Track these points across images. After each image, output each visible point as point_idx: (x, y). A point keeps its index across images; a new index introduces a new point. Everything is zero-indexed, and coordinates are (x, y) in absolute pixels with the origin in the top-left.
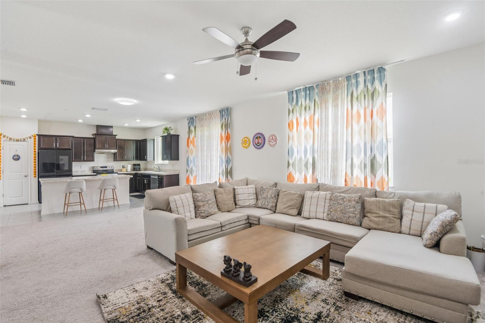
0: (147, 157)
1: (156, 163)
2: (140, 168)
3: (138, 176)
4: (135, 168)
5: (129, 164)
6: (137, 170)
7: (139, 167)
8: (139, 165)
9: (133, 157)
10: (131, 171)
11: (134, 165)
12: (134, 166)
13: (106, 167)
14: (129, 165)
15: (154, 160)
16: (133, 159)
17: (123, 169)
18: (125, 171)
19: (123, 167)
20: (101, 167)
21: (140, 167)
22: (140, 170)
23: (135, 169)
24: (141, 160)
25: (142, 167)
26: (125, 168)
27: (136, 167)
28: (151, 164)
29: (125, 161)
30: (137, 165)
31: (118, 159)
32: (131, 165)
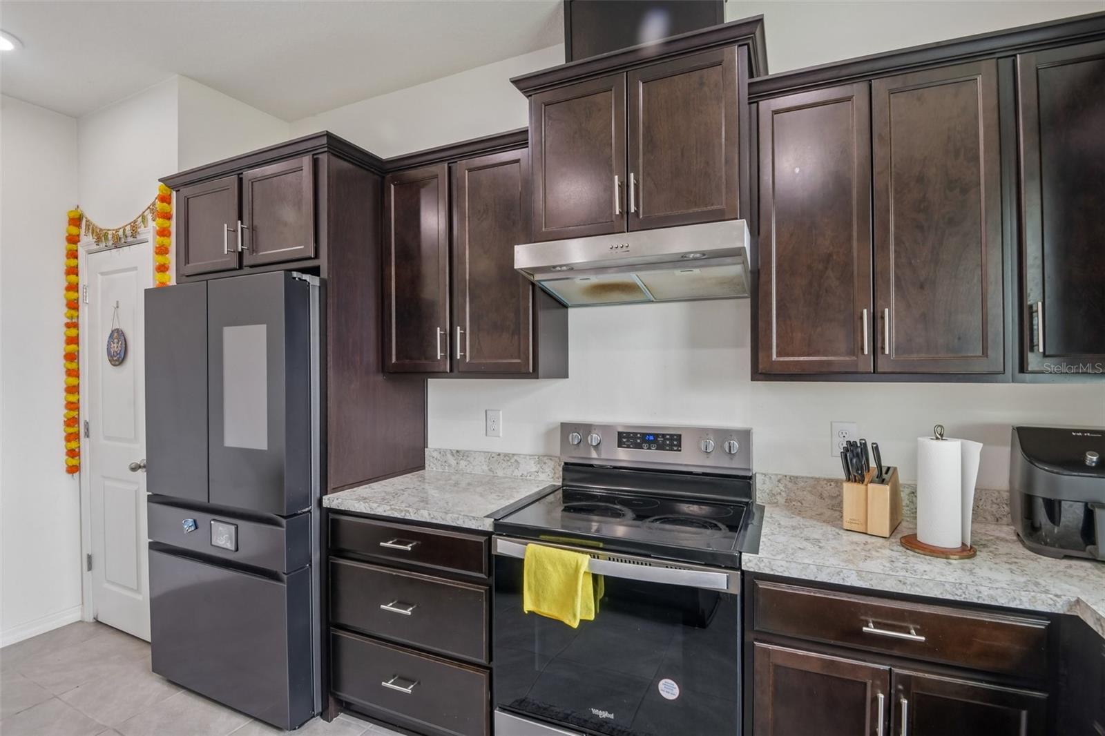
4: (1053, 505)
5: (941, 437)
6: (1081, 549)
9: (1024, 313)
10: (968, 553)
11: (1042, 446)
12: (1043, 474)
13: (669, 441)
14: (950, 449)
16: (1025, 343)
17: (851, 492)
18: (880, 522)
19: (855, 463)
20: (628, 438)
23: (1053, 516)
26: (881, 476)
27: (1075, 485)
29: (876, 375)
30: (1092, 458)
31: (774, 357)
32: (976, 448)
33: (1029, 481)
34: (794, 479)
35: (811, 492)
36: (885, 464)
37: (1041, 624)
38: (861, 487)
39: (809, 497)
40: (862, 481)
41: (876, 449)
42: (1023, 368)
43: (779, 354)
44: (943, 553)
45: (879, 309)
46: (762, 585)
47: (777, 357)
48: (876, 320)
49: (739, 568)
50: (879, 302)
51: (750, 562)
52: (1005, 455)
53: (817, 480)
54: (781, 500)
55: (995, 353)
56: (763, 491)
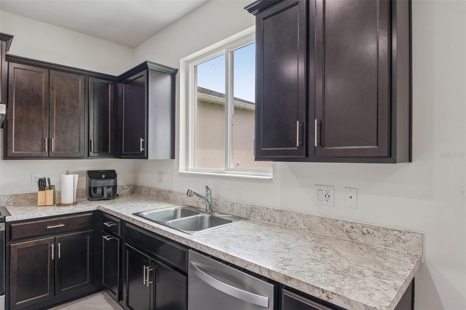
0: (146, 145)
1: (182, 169)
2: (115, 187)
3: (108, 231)
4: (95, 189)
5: (68, 173)
6: (101, 198)
7: (111, 182)
8: (111, 175)
9: (89, 142)
10: (75, 204)
11: (93, 175)
12: (93, 181)
14: (71, 177)
15: (173, 156)
16: (89, 150)
17: (41, 194)
18: (50, 201)
19: (42, 184)
21: (116, 182)
22: (113, 195)
23: (95, 191)
24: (118, 154)
25: (121, 181)
26: (50, 188)
27: (100, 183)
28: (161, 173)
29: (49, 157)
30: (104, 176)
31: (13, 151)
32: (77, 176)
33: (90, 183)
34: (17, 196)
35: (23, 199)
36: (51, 185)
37: (91, 214)
38: (44, 192)
39: (23, 201)
40: (44, 190)
41: (49, 180)
42: (89, 156)
43: (15, 151)
44: (69, 205)
45: (50, 138)
46: (13, 225)
47: (14, 151)
48: (49, 141)
49: (5, 222)
50: (50, 136)
51: (8, 219)
52: (85, 179)
53: (26, 194)
54: (11, 204)
55: (82, 151)
56: (3, 202)
